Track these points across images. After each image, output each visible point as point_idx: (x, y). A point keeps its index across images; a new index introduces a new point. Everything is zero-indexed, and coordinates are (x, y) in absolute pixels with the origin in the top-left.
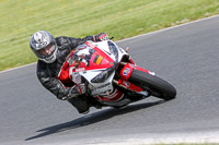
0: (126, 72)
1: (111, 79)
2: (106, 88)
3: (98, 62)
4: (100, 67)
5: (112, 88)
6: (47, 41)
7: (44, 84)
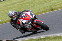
0: (35, 21)
1: (30, 23)
2: (29, 26)
3: (27, 18)
4: (27, 19)
7: (13, 26)
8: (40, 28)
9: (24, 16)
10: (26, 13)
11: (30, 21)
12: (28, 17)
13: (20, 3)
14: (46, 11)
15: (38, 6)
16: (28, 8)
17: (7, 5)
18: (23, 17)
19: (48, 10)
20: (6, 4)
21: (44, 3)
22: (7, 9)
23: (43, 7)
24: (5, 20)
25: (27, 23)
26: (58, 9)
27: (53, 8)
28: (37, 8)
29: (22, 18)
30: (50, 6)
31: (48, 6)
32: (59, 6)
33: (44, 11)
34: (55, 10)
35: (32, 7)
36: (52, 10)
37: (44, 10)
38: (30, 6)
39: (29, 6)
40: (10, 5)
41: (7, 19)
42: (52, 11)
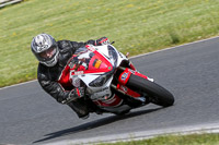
0: (124, 76)
1: (108, 84)
2: (104, 93)
3: (97, 66)
5: (110, 93)
6: (48, 44)
8: (142, 99)
9: (87, 61)
10: (92, 48)
11: (108, 77)
12: (99, 62)
13: (62, 16)
14: (154, 46)
15: (126, 29)
16: (89, 34)
17: (15, 22)
18: (84, 65)
19: (162, 41)
20: (12, 21)
21: (147, 18)
22: (15, 38)
23: (142, 31)
24: (10, 77)
25: (99, 83)
26: (196, 39)
27: (180, 34)
28: (122, 33)
29: (79, 68)
30: (169, 28)
31: (159, 29)
32: (199, 28)
33: (148, 46)
34: (185, 41)
35: (105, 29)
36: (176, 41)
37: (146, 43)
38: (98, 28)
39: (95, 26)
40: (26, 24)
41: (14, 74)
42: (175, 46)
